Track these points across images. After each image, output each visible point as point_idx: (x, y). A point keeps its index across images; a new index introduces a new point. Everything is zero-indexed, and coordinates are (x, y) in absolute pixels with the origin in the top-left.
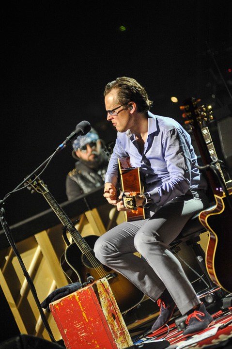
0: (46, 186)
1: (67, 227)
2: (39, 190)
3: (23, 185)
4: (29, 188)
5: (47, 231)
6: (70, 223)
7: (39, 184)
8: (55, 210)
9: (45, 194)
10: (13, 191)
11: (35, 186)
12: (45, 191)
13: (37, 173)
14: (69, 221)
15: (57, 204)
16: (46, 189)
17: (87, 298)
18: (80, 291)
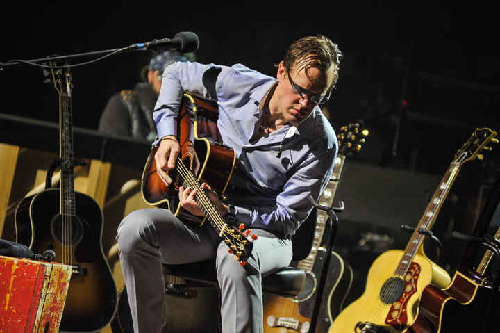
0: (72, 86)
1: (63, 161)
2: (58, 84)
4: (46, 74)
6: (71, 160)
7: (63, 77)
8: (63, 127)
9: (62, 97)
11: (56, 76)
12: (65, 91)
13: (71, 61)
14: (71, 156)
15: (70, 121)
16: (69, 90)
17: (29, 277)
18: (26, 261)
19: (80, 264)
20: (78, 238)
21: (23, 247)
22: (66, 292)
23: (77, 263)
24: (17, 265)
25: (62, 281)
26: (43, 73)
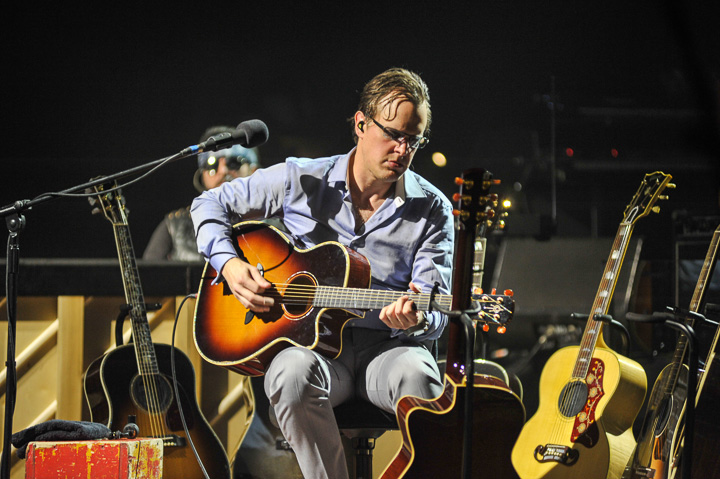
0: (128, 212)
1: (132, 308)
2: (109, 213)
3: (82, 190)
4: (92, 202)
5: (85, 300)
6: (142, 305)
7: (114, 203)
8: (124, 266)
9: (117, 227)
10: (60, 193)
11: (105, 202)
12: (120, 219)
13: (121, 180)
14: (141, 299)
15: (132, 255)
16: (124, 217)
17: (109, 462)
18: (101, 442)
19: (175, 433)
20: (167, 401)
21: (98, 426)
22: (161, 473)
23: (171, 433)
24: (92, 450)
25: (153, 460)
26: (88, 202)
